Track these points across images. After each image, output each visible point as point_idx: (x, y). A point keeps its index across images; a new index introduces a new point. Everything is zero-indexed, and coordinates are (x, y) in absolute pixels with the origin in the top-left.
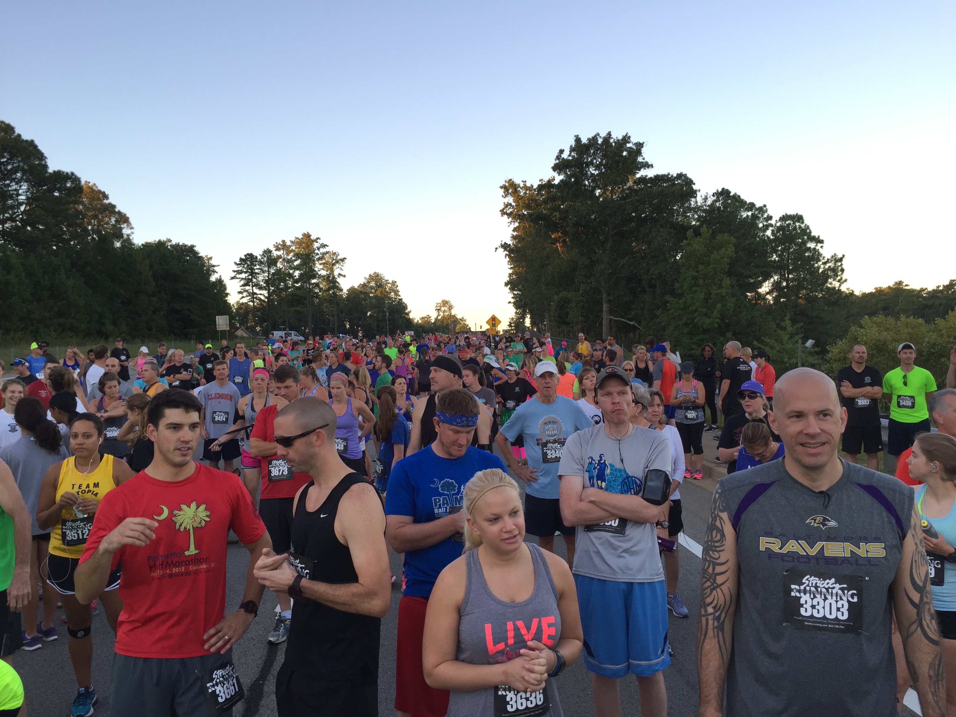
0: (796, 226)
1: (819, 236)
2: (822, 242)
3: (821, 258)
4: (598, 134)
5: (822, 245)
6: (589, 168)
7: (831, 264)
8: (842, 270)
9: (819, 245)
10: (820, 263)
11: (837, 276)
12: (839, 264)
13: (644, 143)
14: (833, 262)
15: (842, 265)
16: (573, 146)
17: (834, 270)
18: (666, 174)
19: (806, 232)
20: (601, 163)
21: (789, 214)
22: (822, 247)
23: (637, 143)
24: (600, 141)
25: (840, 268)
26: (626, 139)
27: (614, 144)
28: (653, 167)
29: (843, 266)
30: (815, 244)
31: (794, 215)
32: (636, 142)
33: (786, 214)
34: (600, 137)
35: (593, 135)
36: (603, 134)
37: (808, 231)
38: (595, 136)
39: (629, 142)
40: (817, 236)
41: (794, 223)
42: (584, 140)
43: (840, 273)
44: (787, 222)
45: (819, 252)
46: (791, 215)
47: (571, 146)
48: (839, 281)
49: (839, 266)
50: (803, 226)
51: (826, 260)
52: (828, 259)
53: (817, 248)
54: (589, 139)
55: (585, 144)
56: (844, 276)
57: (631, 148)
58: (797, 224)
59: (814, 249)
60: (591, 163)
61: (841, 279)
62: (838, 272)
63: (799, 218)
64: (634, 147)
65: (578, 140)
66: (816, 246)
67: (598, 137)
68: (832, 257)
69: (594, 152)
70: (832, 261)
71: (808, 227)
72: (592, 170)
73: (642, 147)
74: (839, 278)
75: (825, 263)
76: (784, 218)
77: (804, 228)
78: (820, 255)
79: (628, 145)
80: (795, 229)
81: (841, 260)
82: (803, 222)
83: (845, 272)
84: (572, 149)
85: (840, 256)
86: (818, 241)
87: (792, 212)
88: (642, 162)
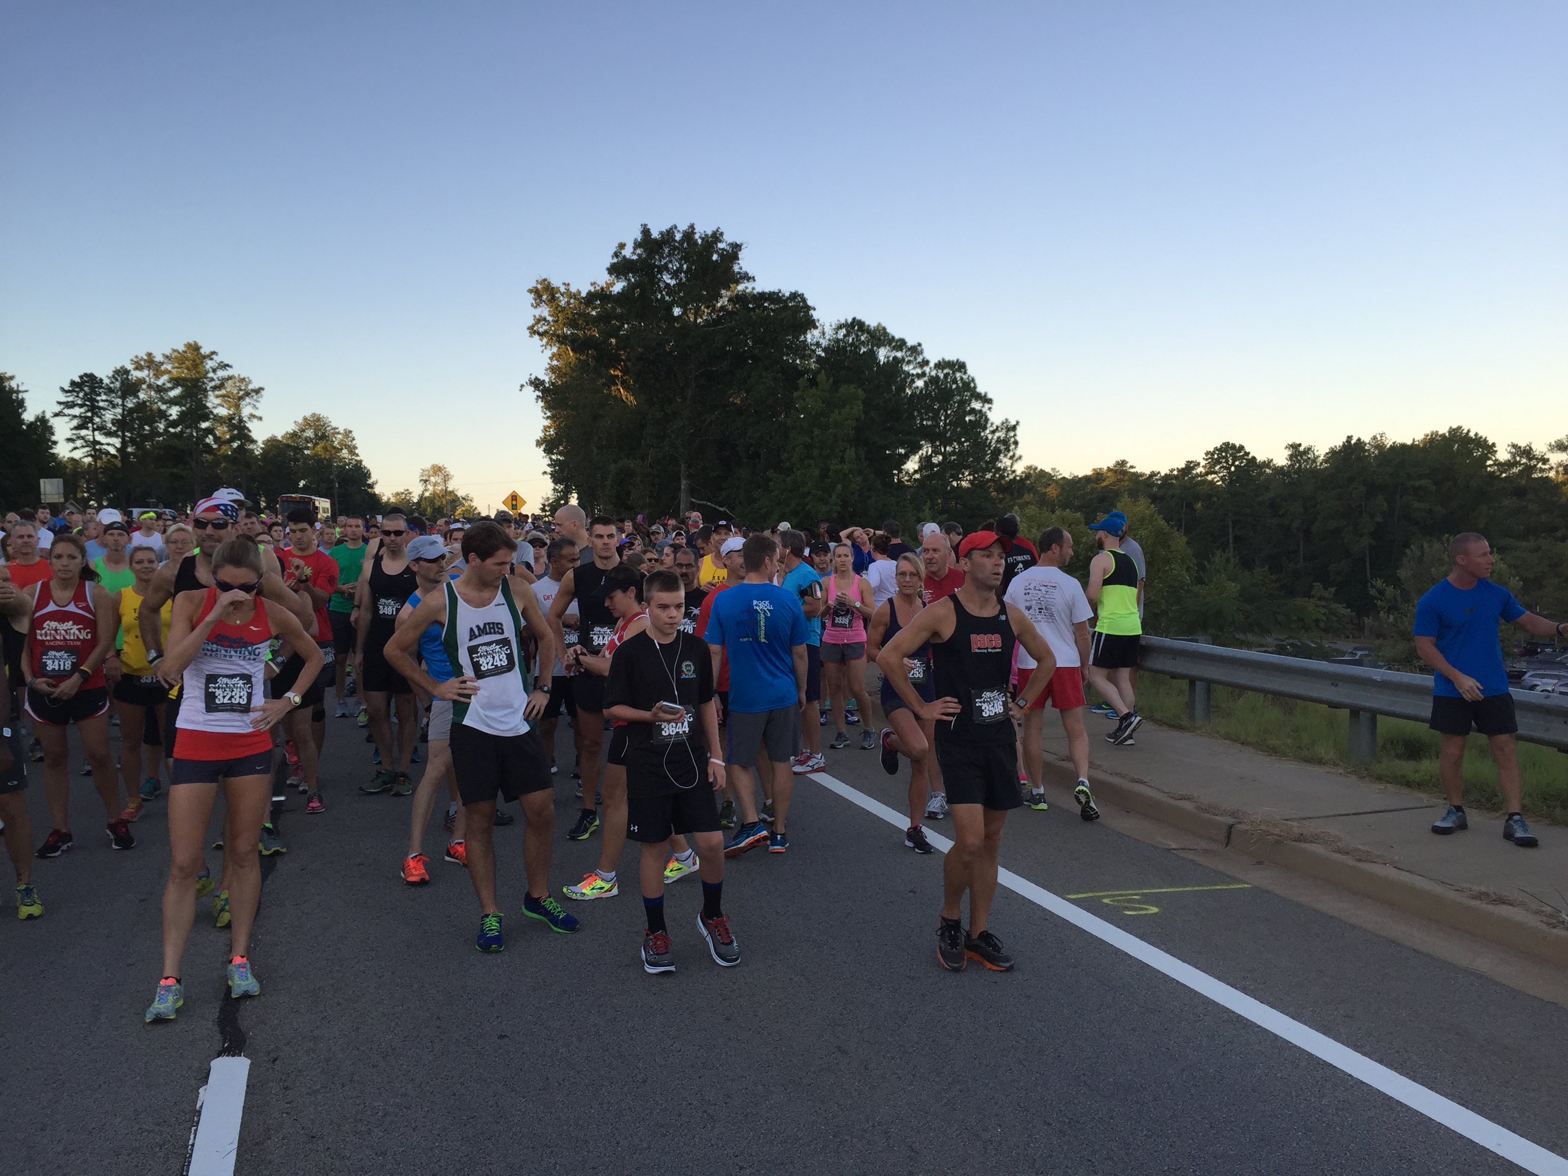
0: (956, 378)
1: (986, 394)
2: (990, 401)
3: (989, 425)
4: (676, 227)
5: (990, 406)
6: (661, 275)
7: (1001, 434)
8: (1016, 443)
9: (987, 406)
10: (988, 431)
11: (1009, 451)
12: (1012, 434)
13: (742, 244)
14: (1004, 431)
15: (1015, 435)
16: (639, 240)
17: (1005, 442)
18: (777, 291)
19: (969, 387)
20: (680, 270)
21: (947, 359)
22: (990, 409)
23: (732, 244)
24: (678, 237)
25: (1012, 440)
26: (716, 237)
27: (700, 241)
28: (754, 281)
29: (1018, 438)
30: (981, 405)
31: (953, 362)
32: (731, 242)
33: (943, 359)
34: (679, 231)
35: (668, 227)
36: (683, 227)
37: (972, 385)
38: (671, 229)
39: (720, 241)
40: (983, 394)
41: (954, 373)
42: (655, 234)
43: (1012, 447)
44: (945, 371)
45: (986, 416)
46: (949, 362)
47: (636, 239)
48: (1012, 458)
49: (1011, 437)
50: (965, 377)
51: (995, 428)
52: (997, 427)
53: (984, 410)
54: (661, 233)
55: (655, 240)
56: (1018, 452)
57: (723, 249)
58: (958, 375)
59: (981, 411)
60: (666, 268)
61: (1014, 455)
62: (1010, 445)
63: (961, 366)
64: (728, 248)
65: (646, 232)
66: (983, 406)
67: (676, 231)
68: (1003, 423)
69: (669, 251)
70: (1002, 429)
71: (973, 380)
72: (667, 278)
73: (740, 250)
74: (1011, 454)
75: (993, 432)
76: (939, 366)
77: (967, 380)
78: (987, 420)
79: (721, 245)
80: (955, 381)
81: (1014, 428)
82: (965, 373)
83: (1020, 445)
84: (637, 245)
85: (1013, 423)
86: (986, 400)
87: (951, 357)
88: (739, 273)
